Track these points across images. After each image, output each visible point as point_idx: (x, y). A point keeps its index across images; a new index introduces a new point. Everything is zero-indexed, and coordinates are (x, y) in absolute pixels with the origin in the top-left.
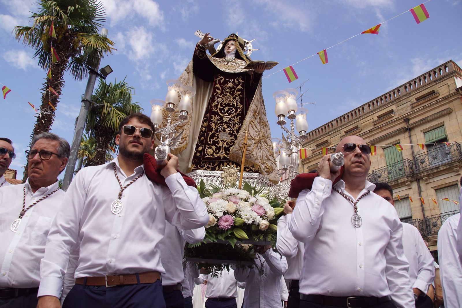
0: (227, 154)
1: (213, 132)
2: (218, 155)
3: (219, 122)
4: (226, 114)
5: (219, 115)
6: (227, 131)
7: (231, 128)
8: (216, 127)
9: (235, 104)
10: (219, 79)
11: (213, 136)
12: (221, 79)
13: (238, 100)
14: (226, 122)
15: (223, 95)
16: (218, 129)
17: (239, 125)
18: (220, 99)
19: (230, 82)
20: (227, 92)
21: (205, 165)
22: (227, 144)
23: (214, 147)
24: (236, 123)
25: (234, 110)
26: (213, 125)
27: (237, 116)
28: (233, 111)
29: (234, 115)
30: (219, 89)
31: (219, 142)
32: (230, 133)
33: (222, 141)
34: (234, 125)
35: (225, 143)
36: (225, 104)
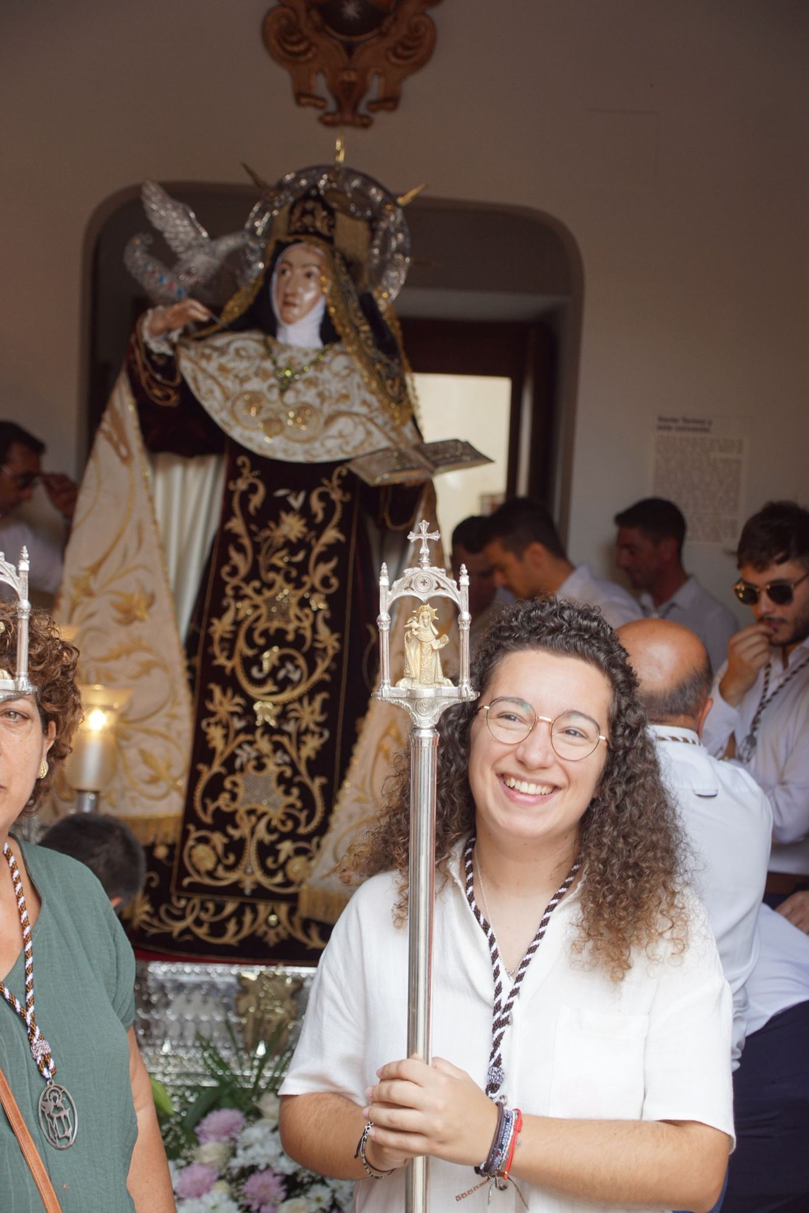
0: (270, 873)
1: (217, 768)
2: (233, 877)
3: (238, 724)
4: (270, 687)
5: (239, 691)
6: (272, 769)
7: (285, 751)
8: (226, 744)
9: (308, 634)
10: (242, 485)
11: (215, 788)
12: (253, 489)
13: (319, 610)
14: (266, 724)
15: (256, 584)
16: (233, 756)
17: (321, 735)
18: (245, 608)
19: (289, 509)
20: (274, 568)
21: (184, 909)
22: (270, 829)
23: (218, 839)
24: (307, 731)
25: (301, 662)
26: (216, 735)
27: (311, 694)
28: (297, 667)
29: (301, 689)
30: (241, 549)
31: (238, 818)
32: (281, 779)
33: (251, 812)
34: (300, 737)
35: (262, 825)
36: (265, 633)
